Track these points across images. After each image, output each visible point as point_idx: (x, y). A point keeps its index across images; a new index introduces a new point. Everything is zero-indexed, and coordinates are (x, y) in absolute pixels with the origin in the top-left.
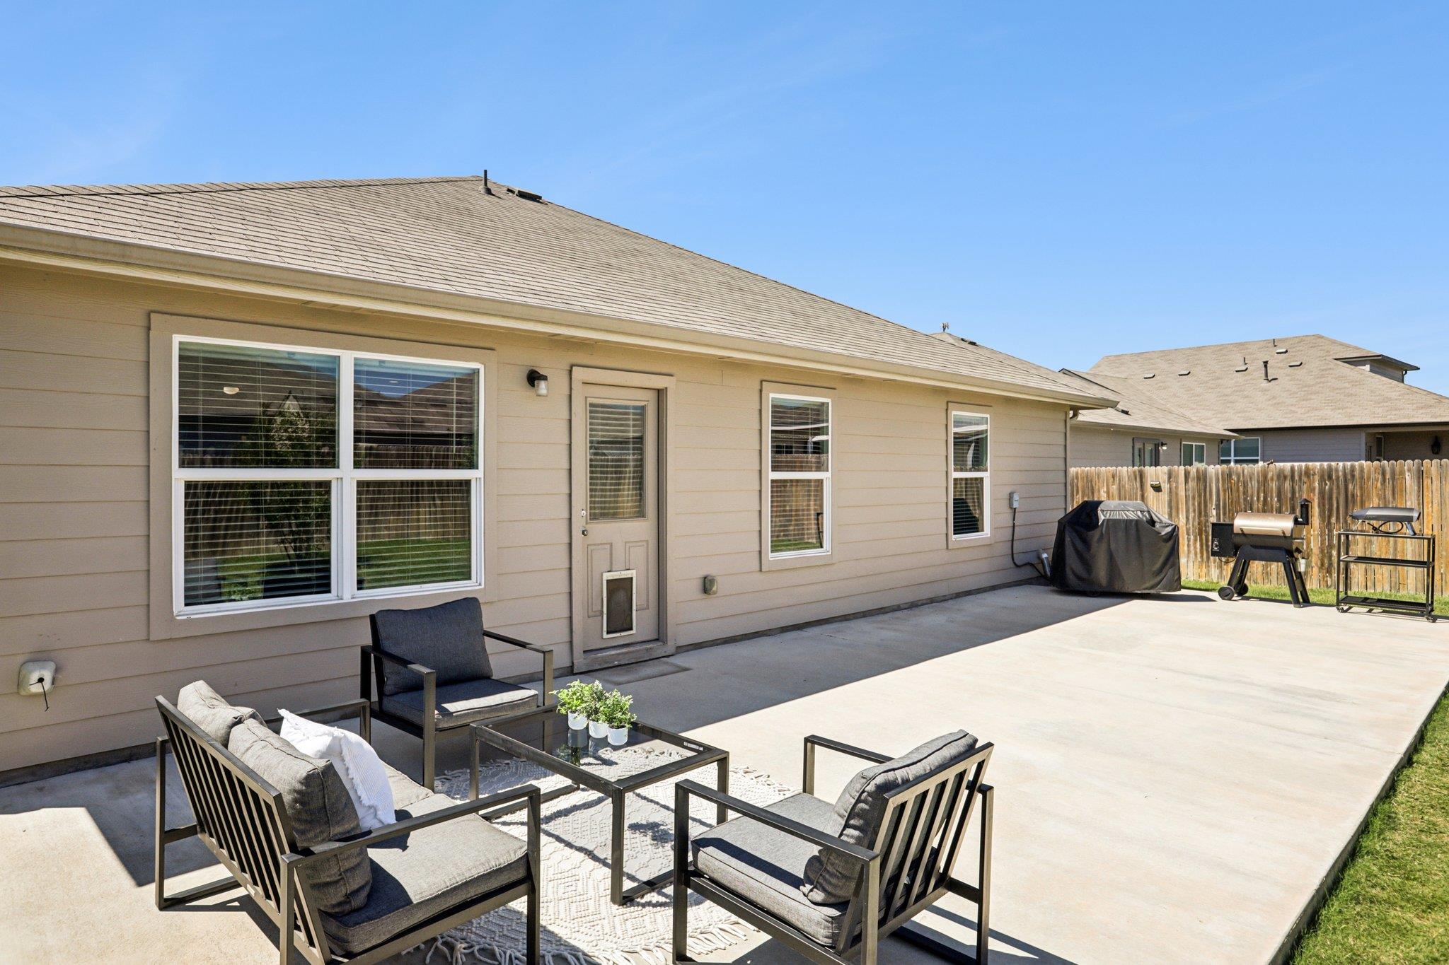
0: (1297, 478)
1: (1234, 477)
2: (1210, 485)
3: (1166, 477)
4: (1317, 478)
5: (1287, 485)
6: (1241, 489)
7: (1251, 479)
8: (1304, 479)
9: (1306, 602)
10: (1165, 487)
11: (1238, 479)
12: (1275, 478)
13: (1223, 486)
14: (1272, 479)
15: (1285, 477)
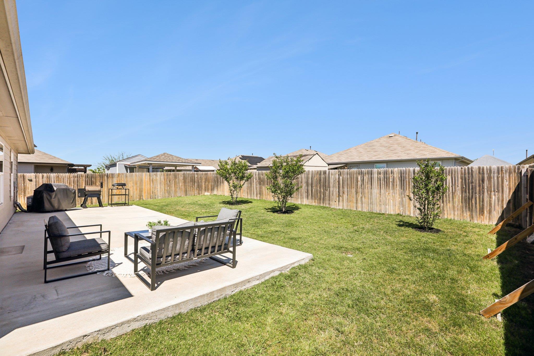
0: (79, 177)
1: (60, 177)
2: (51, 179)
3: (34, 177)
4: (84, 177)
5: (76, 179)
6: (62, 180)
7: (65, 177)
8: (81, 177)
9: (102, 206)
10: (34, 180)
11: (61, 178)
12: (73, 177)
13: (56, 179)
14: (72, 177)
15: (75, 177)
